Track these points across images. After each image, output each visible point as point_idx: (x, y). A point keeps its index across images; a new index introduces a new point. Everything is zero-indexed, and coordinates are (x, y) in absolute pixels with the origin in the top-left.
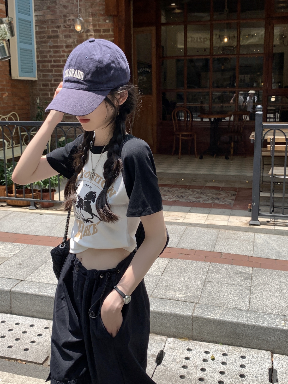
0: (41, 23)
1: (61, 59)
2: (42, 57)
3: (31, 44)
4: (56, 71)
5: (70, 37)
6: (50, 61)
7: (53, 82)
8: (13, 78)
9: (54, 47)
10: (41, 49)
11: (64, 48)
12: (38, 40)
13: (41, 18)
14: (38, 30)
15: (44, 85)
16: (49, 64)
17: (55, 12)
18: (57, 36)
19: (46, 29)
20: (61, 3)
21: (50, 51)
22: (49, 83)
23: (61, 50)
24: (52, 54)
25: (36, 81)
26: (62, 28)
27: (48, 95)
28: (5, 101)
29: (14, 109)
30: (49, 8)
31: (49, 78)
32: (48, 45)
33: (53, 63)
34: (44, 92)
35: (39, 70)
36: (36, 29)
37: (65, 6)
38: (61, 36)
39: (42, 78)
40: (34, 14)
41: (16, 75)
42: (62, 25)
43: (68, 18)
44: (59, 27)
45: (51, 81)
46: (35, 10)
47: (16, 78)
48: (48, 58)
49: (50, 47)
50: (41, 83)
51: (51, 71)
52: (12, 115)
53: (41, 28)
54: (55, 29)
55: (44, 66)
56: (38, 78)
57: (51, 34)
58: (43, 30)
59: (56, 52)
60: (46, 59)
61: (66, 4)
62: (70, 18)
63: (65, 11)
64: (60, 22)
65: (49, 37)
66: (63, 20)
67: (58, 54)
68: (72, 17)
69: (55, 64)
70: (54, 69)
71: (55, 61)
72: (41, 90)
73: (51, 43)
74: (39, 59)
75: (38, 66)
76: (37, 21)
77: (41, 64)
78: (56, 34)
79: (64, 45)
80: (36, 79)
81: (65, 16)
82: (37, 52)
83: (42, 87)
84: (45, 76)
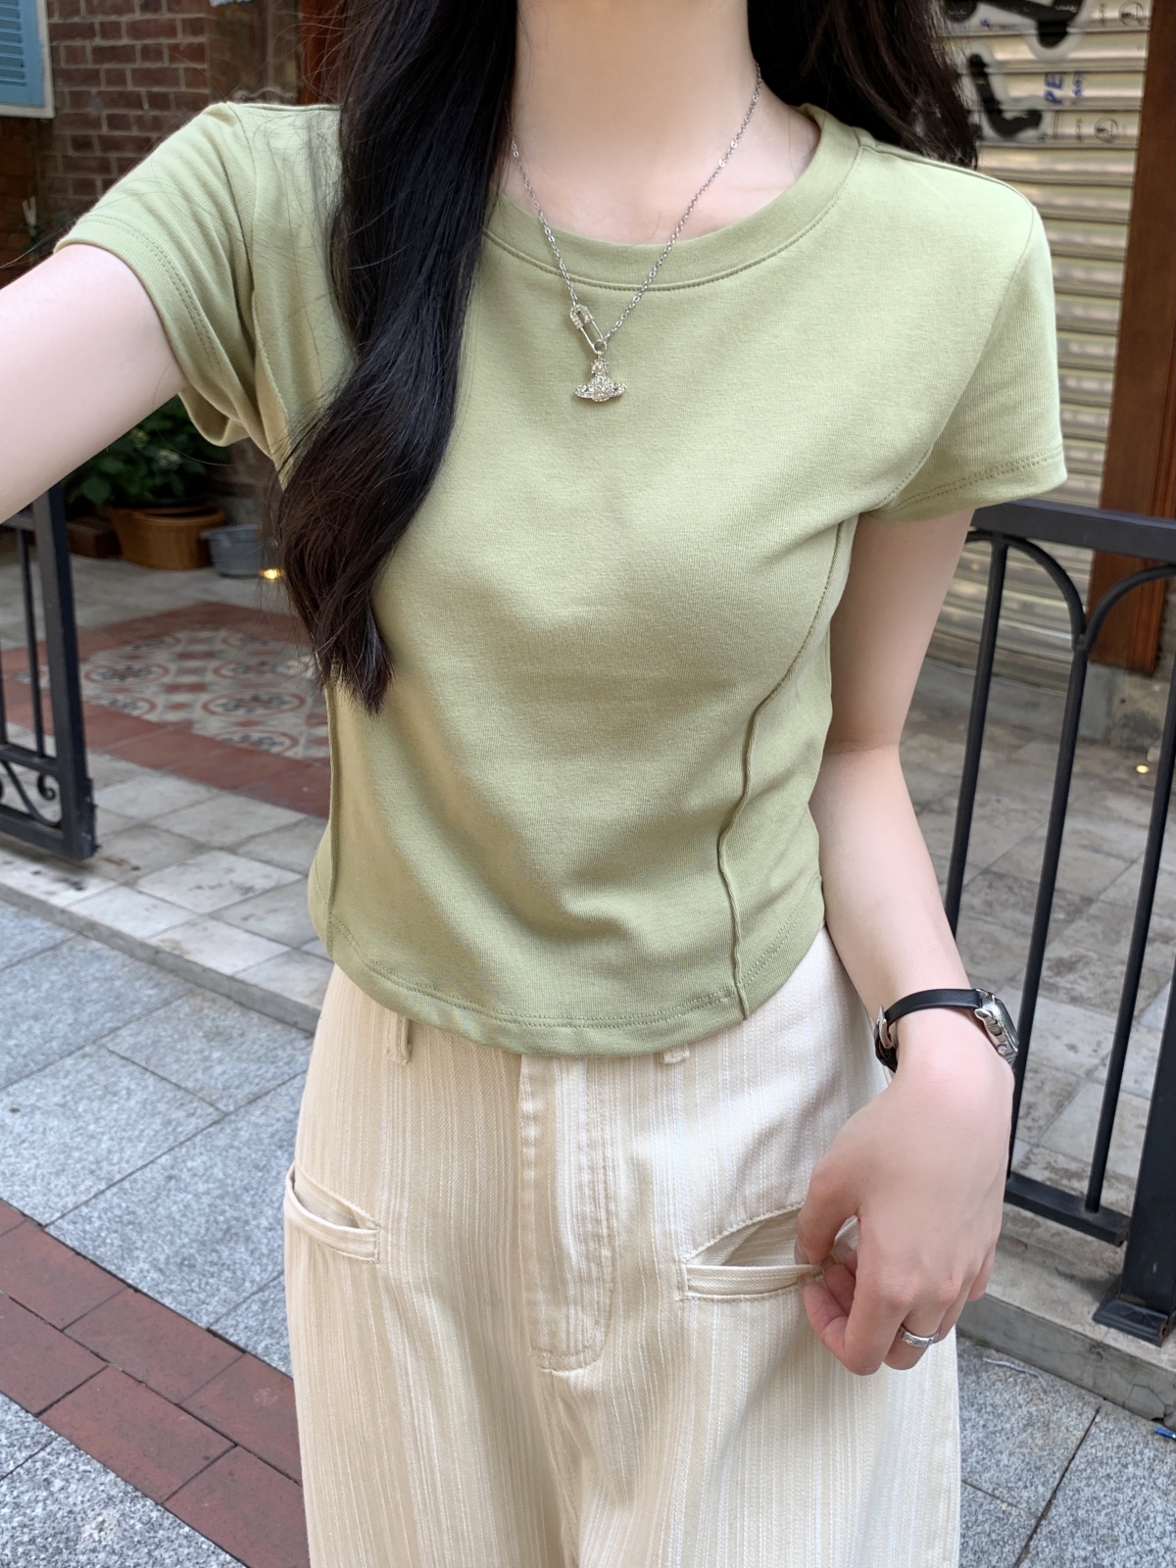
1: (125, 19)
2: (62, 12)
4: (110, 78)
6: (90, 31)
15: (77, 143)
16: (87, 44)
22: (93, 133)
25: (48, 120)
31: (91, 110)
33: (98, 41)
34: (80, 175)
35: (56, 71)
39: (66, 108)
45: (100, 121)
48: (82, 17)
50: (68, 132)
51: (92, 77)
55: (71, 50)
56: (56, 109)
60: (76, 19)
69: (106, 43)
70: (104, 69)
71: (104, 30)
72: (69, 164)
74: (56, 20)
75: (54, 52)
77: (62, 46)
80: (48, 112)
83: (71, 152)
84: (78, 99)
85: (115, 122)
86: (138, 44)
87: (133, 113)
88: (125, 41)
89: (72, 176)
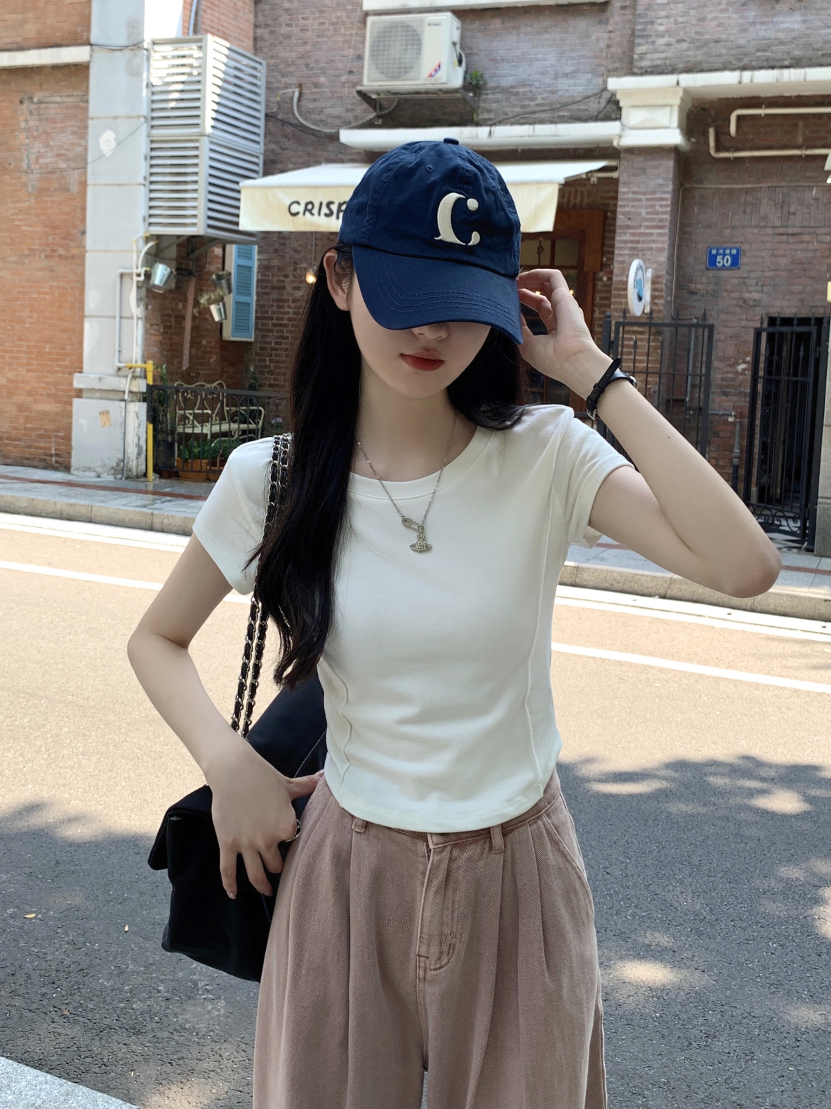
0: (264, 269)
1: (285, 316)
2: (262, 313)
3: (249, 295)
4: (278, 331)
5: (298, 288)
6: (272, 319)
7: (273, 345)
8: (224, 339)
9: (278, 300)
10: (261, 302)
11: (290, 302)
12: (259, 290)
13: (266, 263)
14: (260, 277)
15: (262, 349)
16: (270, 322)
17: (283, 257)
18: (284, 288)
19: (271, 278)
20: (292, 246)
21: (273, 306)
22: (268, 346)
23: (286, 304)
24: (275, 309)
25: (251, 343)
26: (291, 278)
27: (265, 361)
28: (212, 367)
29: (221, 377)
30: (276, 251)
31: (269, 340)
32: (271, 297)
33: (274, 321)
34: (261, 357)
35: (257, 329)
36: (258, 276)
37: (296, 251)
38: (289, 288)
39: (259, 339)
40: (256, 256)
41: (228, 334)
42: (291, 274)
43: (299, 266)
44: (286, 276)
45: (271, 343)
46: (259, 253)
47: (227, 339)
48: (269, 314)
49: (273, 301)
50: (259, 345)
51: (272, 331)
52: (218, 384)
53: (264, 275)
54: (282, 278)
55: (263, 324)
56: (255, 339)
57: (276, 284)
58: (267, 278)
59: (279, 307)
60: (267, 315)
61: (299, 248)
62: (301, 266)
63: (296, 256)
64: (289, 271)
65: (273, 288)
66: (292, 268)
67: (282, 310)
68: (304, 265)
69: (278, 322)
70: (275, 329)
71: (277, 319)
72: (257, 354)
73: (274, 295)
74: (259, 314)
75: (256, 324)
76: (259, 266)
77: (260, 322)
78: (281, 284)
79: (291, 298)
80: (253, 340)
81: (296, 263)
82: (257, 305)
83: (258, 351)
84: (263, 336)
85: (276, 343)
86: (290, 323)
87: (284, 341)
88: (285, 322)
89: (257, 358)
